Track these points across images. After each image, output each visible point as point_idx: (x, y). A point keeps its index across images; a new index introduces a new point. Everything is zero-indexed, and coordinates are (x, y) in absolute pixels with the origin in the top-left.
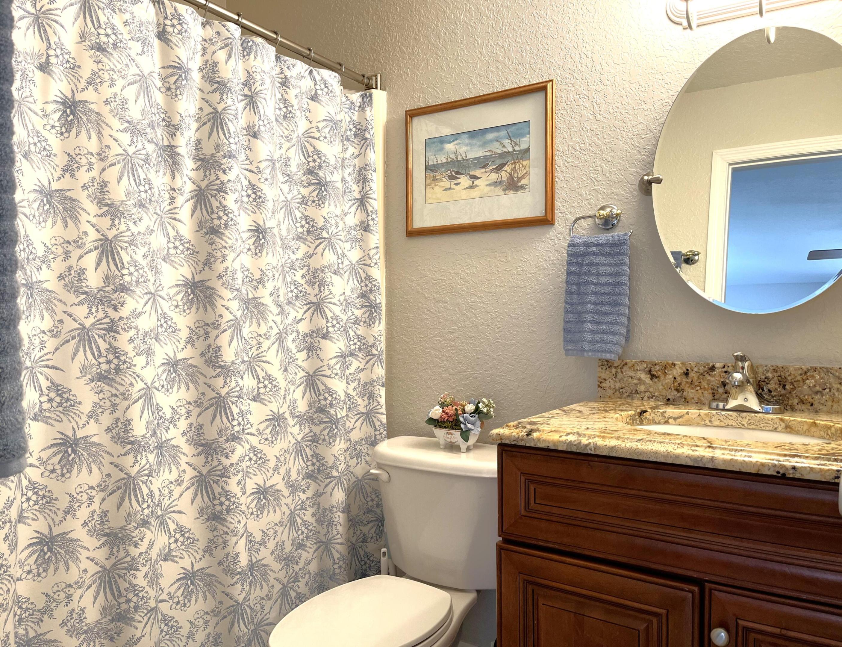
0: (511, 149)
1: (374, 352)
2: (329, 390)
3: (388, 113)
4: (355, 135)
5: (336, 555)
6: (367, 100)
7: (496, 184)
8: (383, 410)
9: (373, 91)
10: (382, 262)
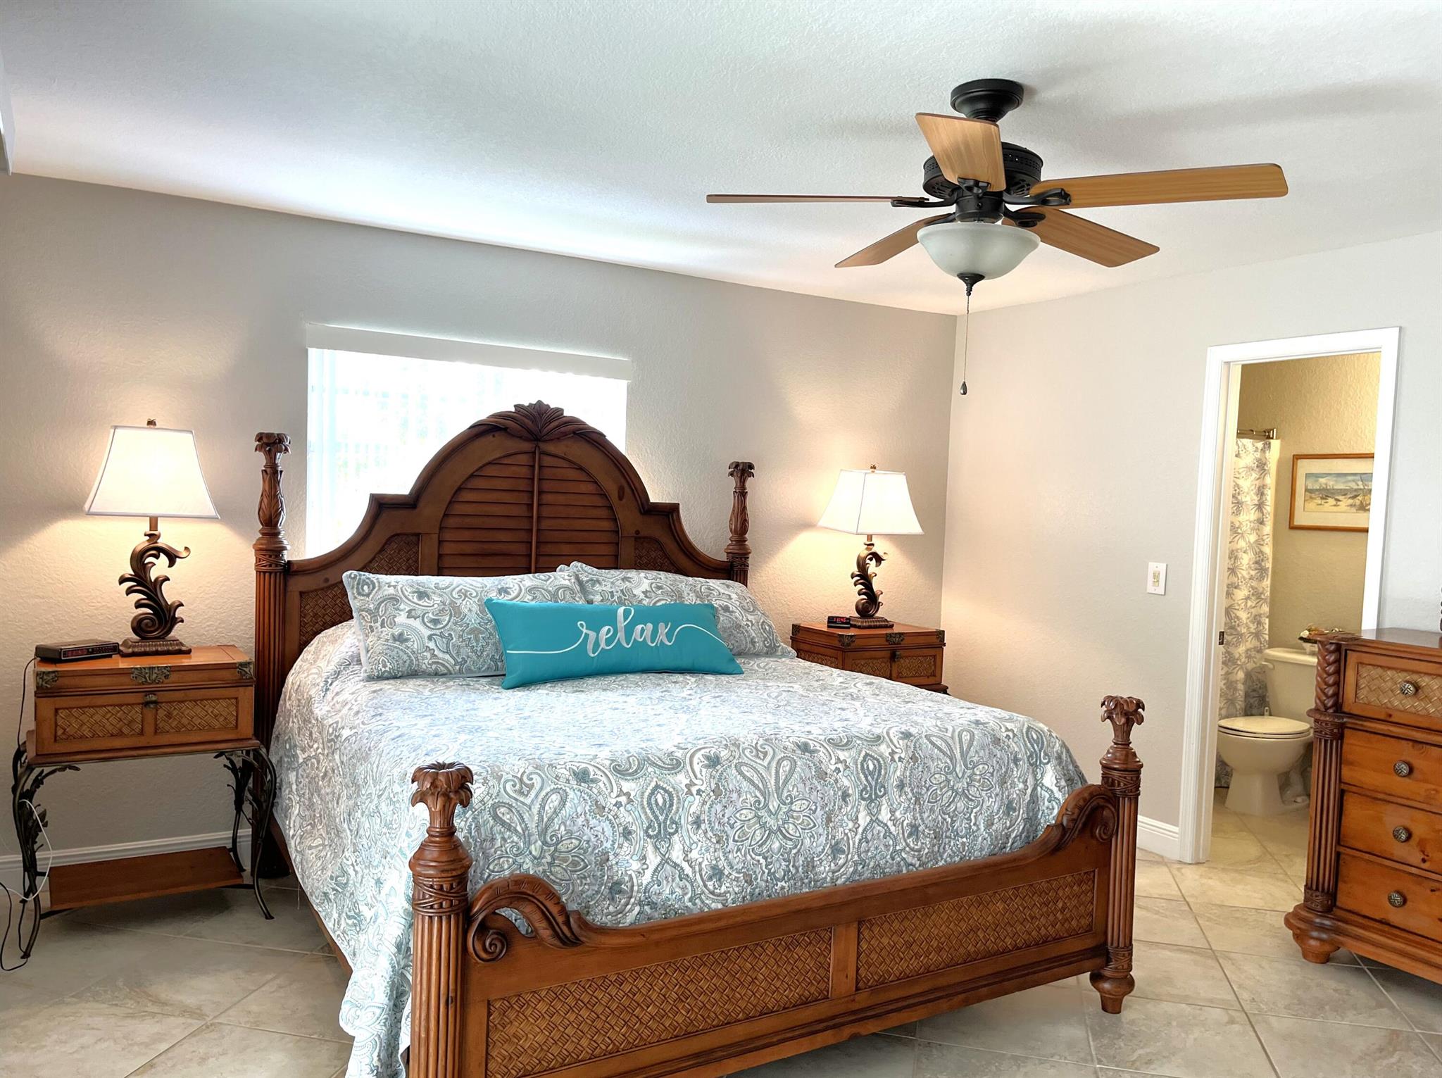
0: (1362, 487)
1: (1263, 597)
2: (1238, 618)
3: (1281, 453)
4: (1257, 466)
5: (1238, 707)
6: (1268, 446)
7: (1351, 505)
8: (1267, 632)
9: (1271, 441)
10: (1271, 544)
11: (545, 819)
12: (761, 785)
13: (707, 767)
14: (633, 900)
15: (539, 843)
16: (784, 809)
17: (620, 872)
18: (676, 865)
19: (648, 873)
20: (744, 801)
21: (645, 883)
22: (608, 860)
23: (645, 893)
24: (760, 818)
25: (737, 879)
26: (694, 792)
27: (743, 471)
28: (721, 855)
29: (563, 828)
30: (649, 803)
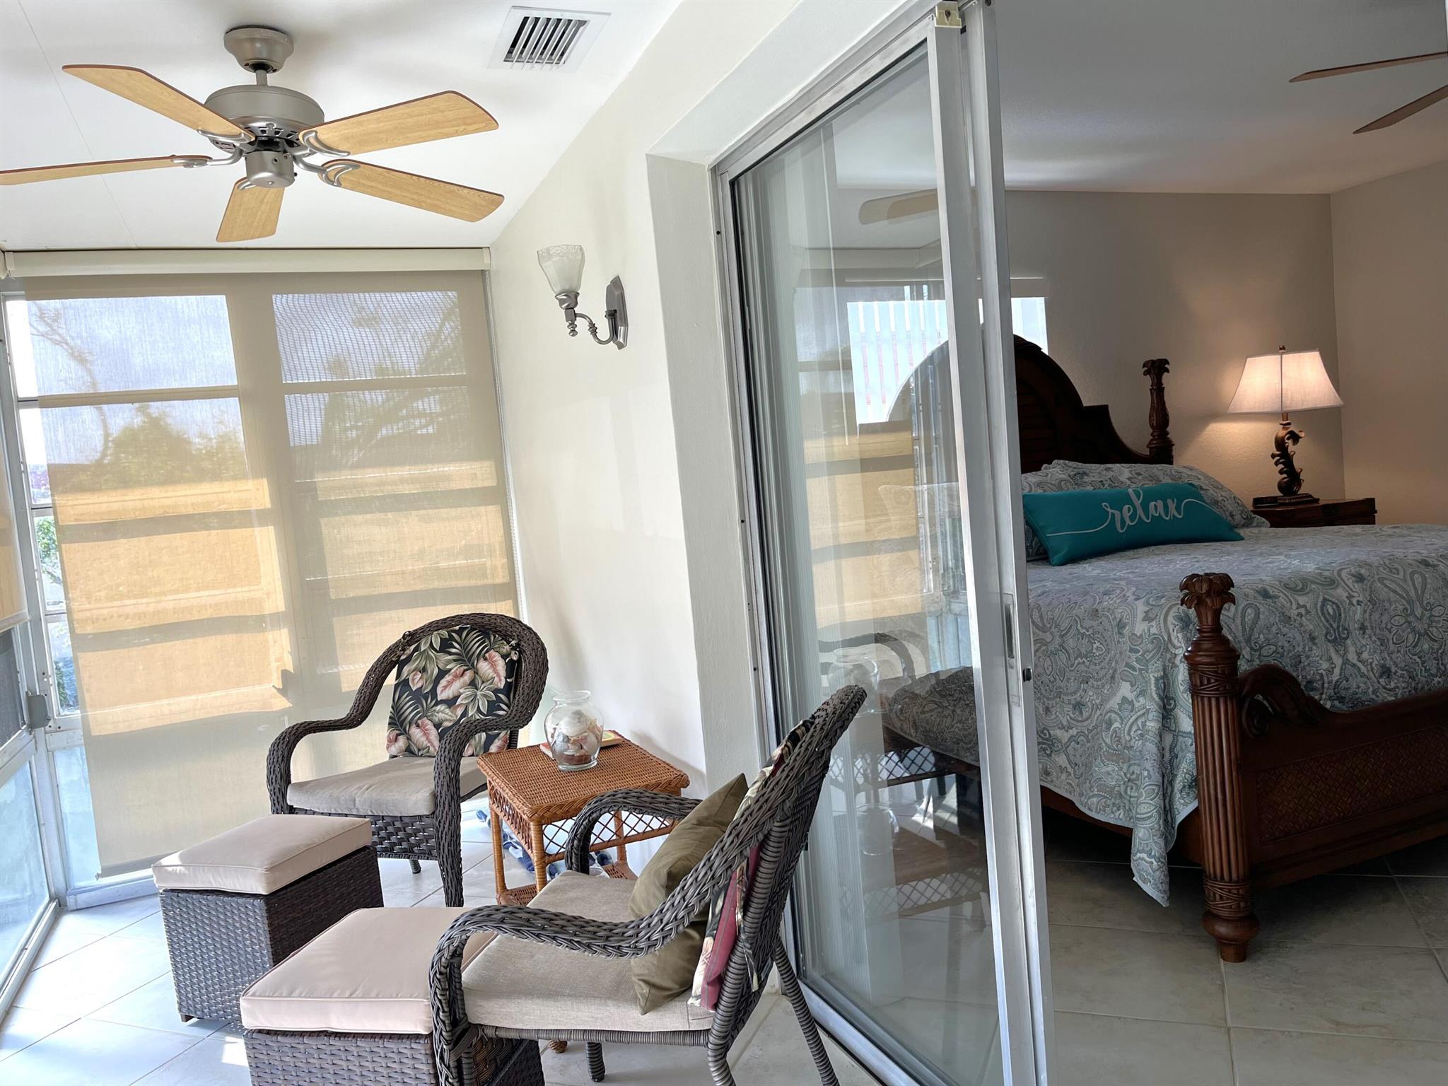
11: (1248, 630)
12: (1404, 595)
13: (1357, 582)
14: (1324, 696)
15: (1248, 649)
16: (1427, 614)
17: (1312, 672)
18: (1354, 665)
19: (1337, 671)
20: (1395, 610)
21: (1335, 679)
22: (1300, 662)
23: (1334, 689)
24: (1410, 623)
25: (1402, 676)
26: (1355, 603)
27: (1157, 369)
28: (1386, 656)
29: (1261, 636)
30: (1323, 614)
